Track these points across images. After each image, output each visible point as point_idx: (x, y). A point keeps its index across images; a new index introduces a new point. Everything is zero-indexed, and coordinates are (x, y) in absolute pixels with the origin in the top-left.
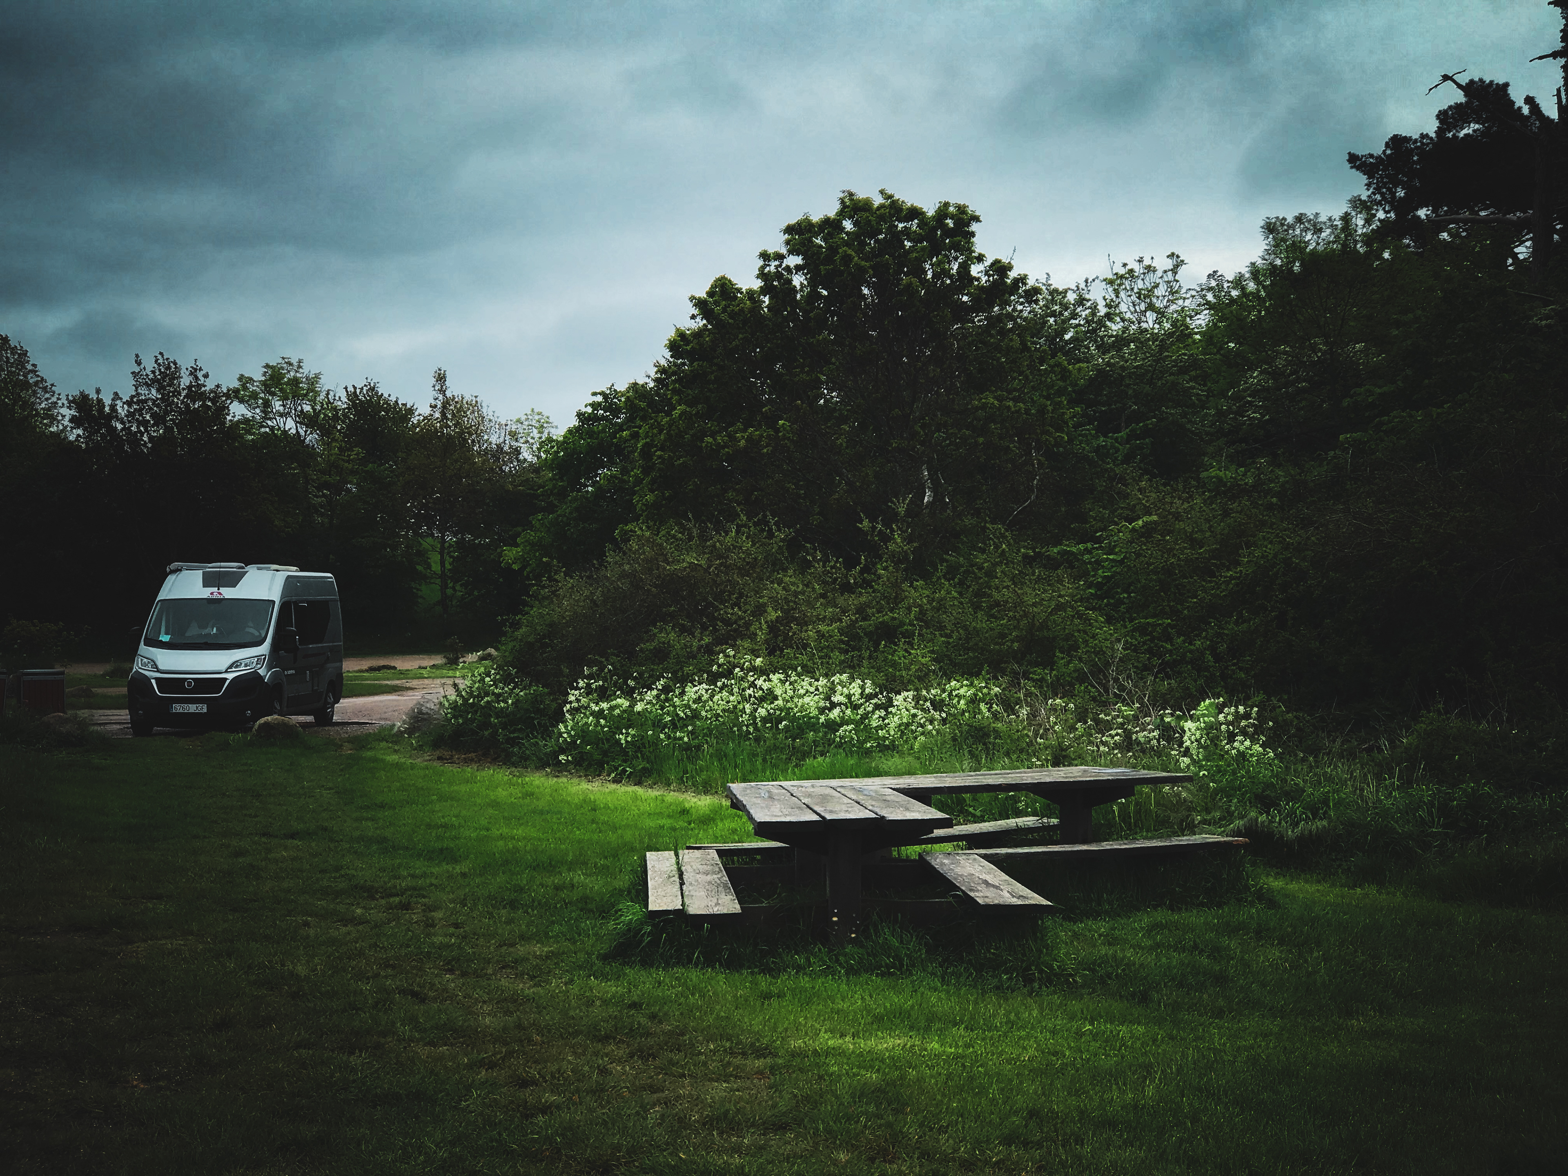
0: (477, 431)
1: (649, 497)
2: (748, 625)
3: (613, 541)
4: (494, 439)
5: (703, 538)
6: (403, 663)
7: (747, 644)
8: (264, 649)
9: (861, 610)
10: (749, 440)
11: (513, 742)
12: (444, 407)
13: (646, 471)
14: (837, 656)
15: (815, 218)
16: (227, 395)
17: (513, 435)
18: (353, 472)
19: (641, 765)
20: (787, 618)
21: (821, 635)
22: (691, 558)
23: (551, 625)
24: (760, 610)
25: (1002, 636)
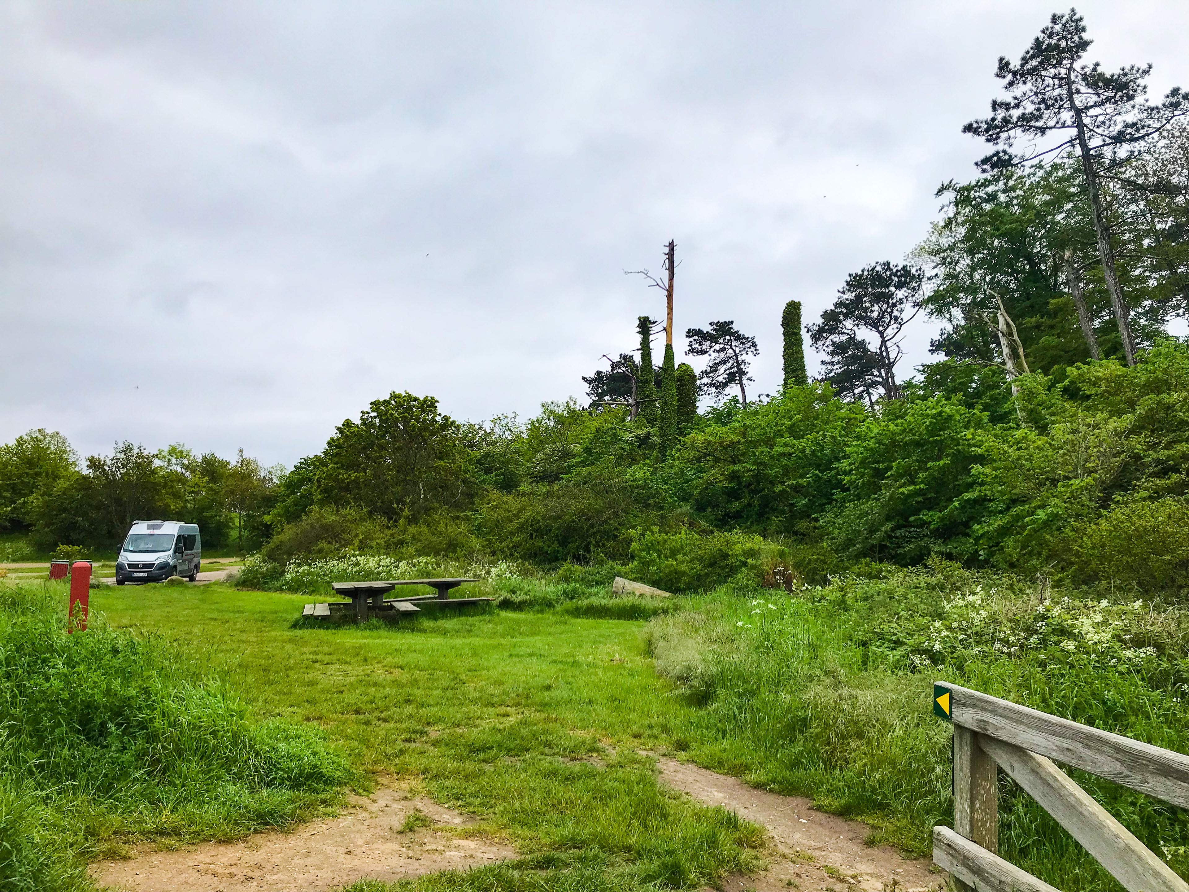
0: (255, 471)
1: (320, 497)
2: (352, 540)
3: (305, 512)
4: (262, 475)
5: (338, 511)
6: (223, 561)
7: (351, 547)
8: (171, 552)
9: (392, 535)
10: (356, 477)
11: (265, 583)
12: (242, 461)
13: (319, 487)
14: (382, 551)
15: (381, 400)
16: (153, 456)
17: (270, 473)
18: (204, 487)
19: (311, 589)
20: (366, 538)
21: (377, 544)
22: (333, 518)
23: (281, 542)
24: (357, 535)
25: (440, 543)
